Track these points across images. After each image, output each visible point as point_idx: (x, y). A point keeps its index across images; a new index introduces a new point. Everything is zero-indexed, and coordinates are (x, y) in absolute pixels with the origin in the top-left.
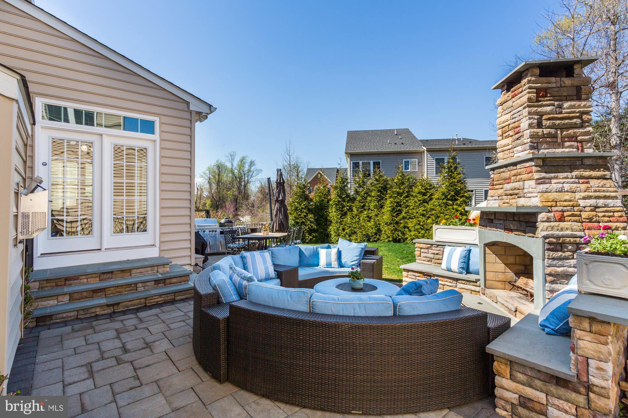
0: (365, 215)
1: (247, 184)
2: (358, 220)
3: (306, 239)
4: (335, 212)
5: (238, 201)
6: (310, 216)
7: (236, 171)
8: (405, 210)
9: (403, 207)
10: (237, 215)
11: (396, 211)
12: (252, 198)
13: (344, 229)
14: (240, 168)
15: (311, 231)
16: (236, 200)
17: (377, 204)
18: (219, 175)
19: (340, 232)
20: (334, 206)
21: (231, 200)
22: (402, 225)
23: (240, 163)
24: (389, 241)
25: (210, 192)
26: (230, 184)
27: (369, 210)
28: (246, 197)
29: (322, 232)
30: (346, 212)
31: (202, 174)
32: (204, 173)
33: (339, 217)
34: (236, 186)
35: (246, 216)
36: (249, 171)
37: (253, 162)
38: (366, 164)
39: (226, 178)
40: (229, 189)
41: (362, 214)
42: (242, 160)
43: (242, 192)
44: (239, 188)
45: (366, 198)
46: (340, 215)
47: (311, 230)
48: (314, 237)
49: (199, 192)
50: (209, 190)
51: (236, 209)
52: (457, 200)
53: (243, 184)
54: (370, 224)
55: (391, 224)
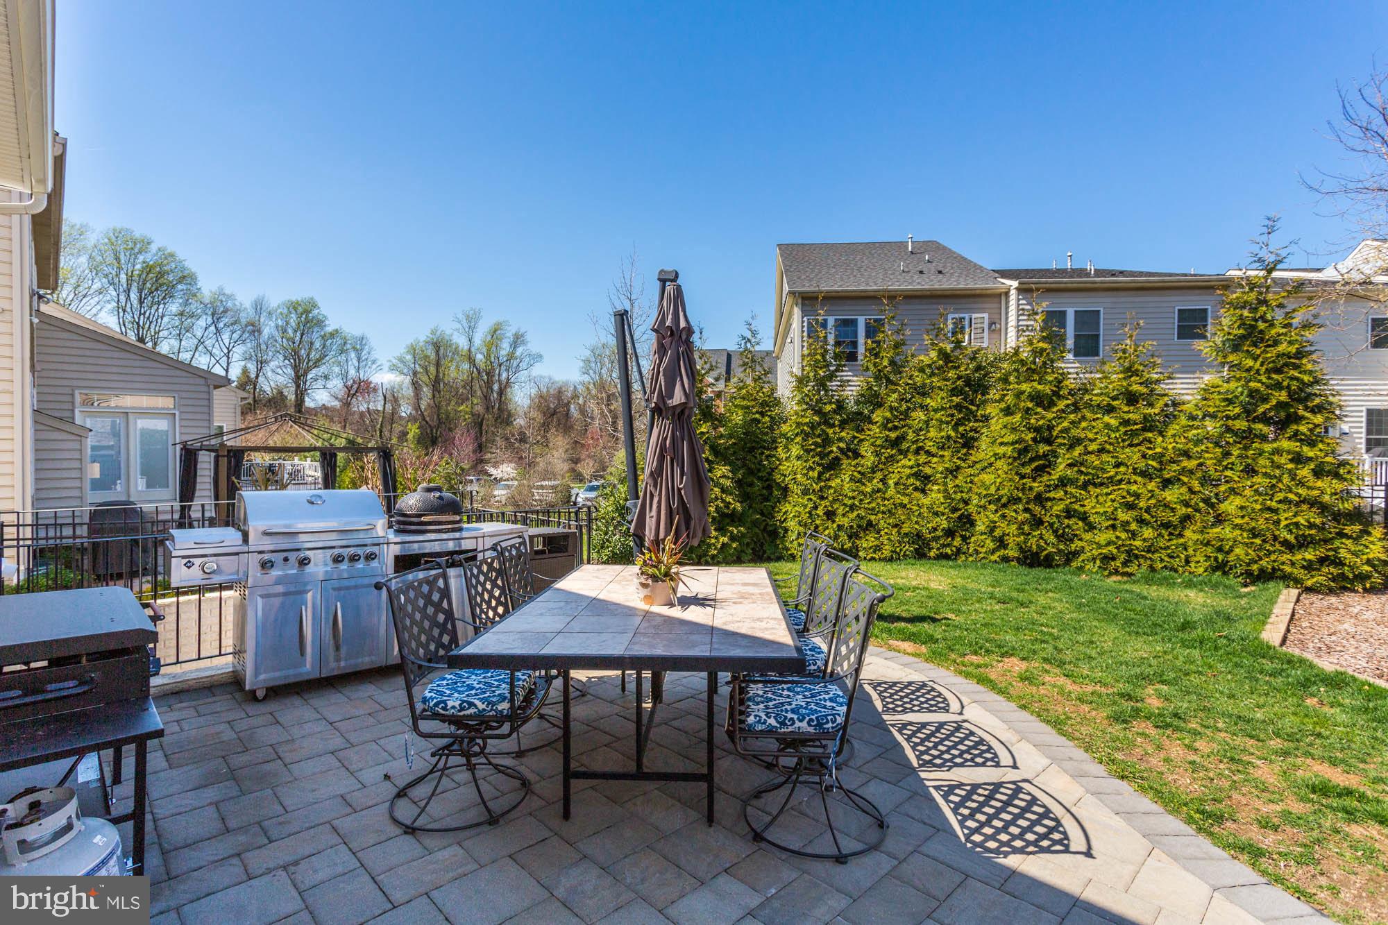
0: (908, 471)
1: (505, 387)
2: (880, 485)
3: (709, 545)
4: (799, 458)
5: (484, 427)
6: (722, 470)
7: (479, 357)
8: (1067, 456)
9: (1061, 445)
10: (481, 461)
11: (1032, 460)
12: (520, 422)
13: (830, 515)
14: (489, 350)
15: (725, 519)
16: (478, 424)
17: (953, 434)
18: (438, 365)
19: (818, 522)
20: (798, 439)
21: (467, 424)
22: (1058, 508)
23: (489, 338)
24: (1005, 559)
25: (417, 407)
26: (464, 387)
27: (917, 452)
28: (504, 417)
29: (755, 523)
30: (837, 458)
31: (395, 361)
32: (401, 360)
33: (816, 474)
34: (479, 393)
35: (505, 465)
36: (511, 356)
37: (522, 336)
38: (847, 325)
39: (457, 372)
40: (463, 400)
41: (896, 468)
42: (495, 331)
43: (493, 407)
44: (485, 397)
45: (906, 415)
46: (819, 469)
47: (723, 515)
48: (733, 538)
49: (389, 407)
50: (413, 400)
51: (480, 448)
52: (1298, 419)
53: (496, 387)
54: (926, 501)
55: (1014, 500)
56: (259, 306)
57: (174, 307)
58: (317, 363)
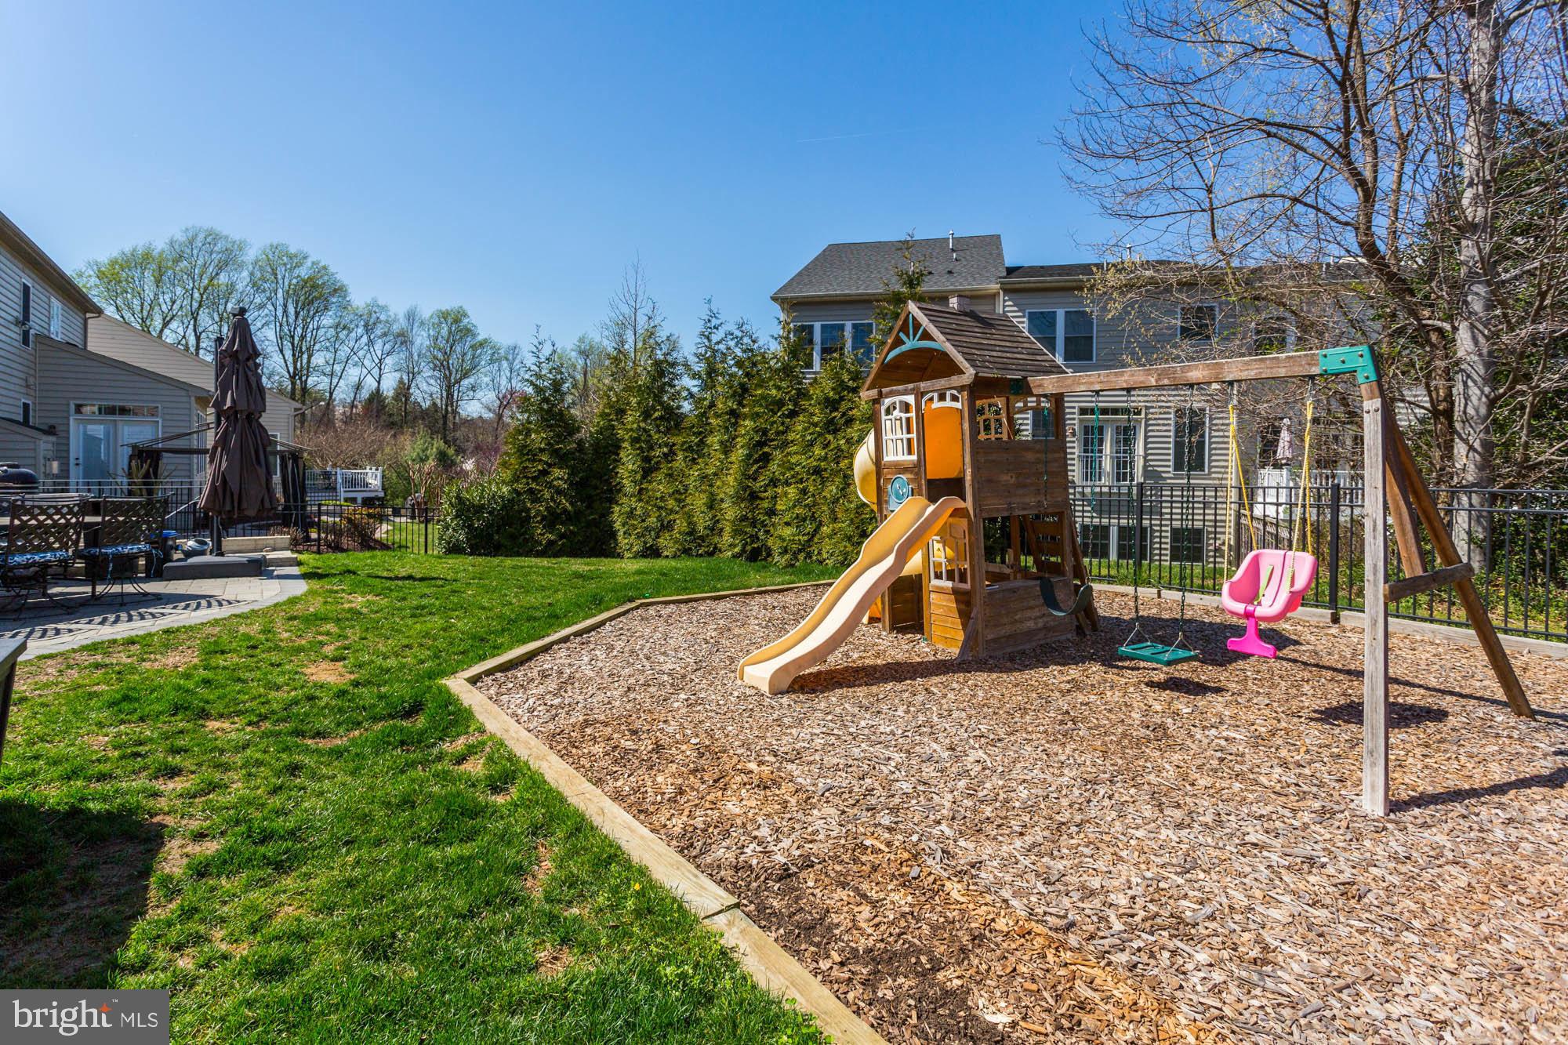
3: (537, 542)
8: (778, 455)
20: (627, 443)
33: (639, 476)
38: (833, 334)
41: (693, 471)
46: (641, 472)
47: (555, 514)
48: (561, 536)
54: (700, 502)
55: (740, 499)
56: (411, 316)
57: (327, 320)
58: (466, 375)
